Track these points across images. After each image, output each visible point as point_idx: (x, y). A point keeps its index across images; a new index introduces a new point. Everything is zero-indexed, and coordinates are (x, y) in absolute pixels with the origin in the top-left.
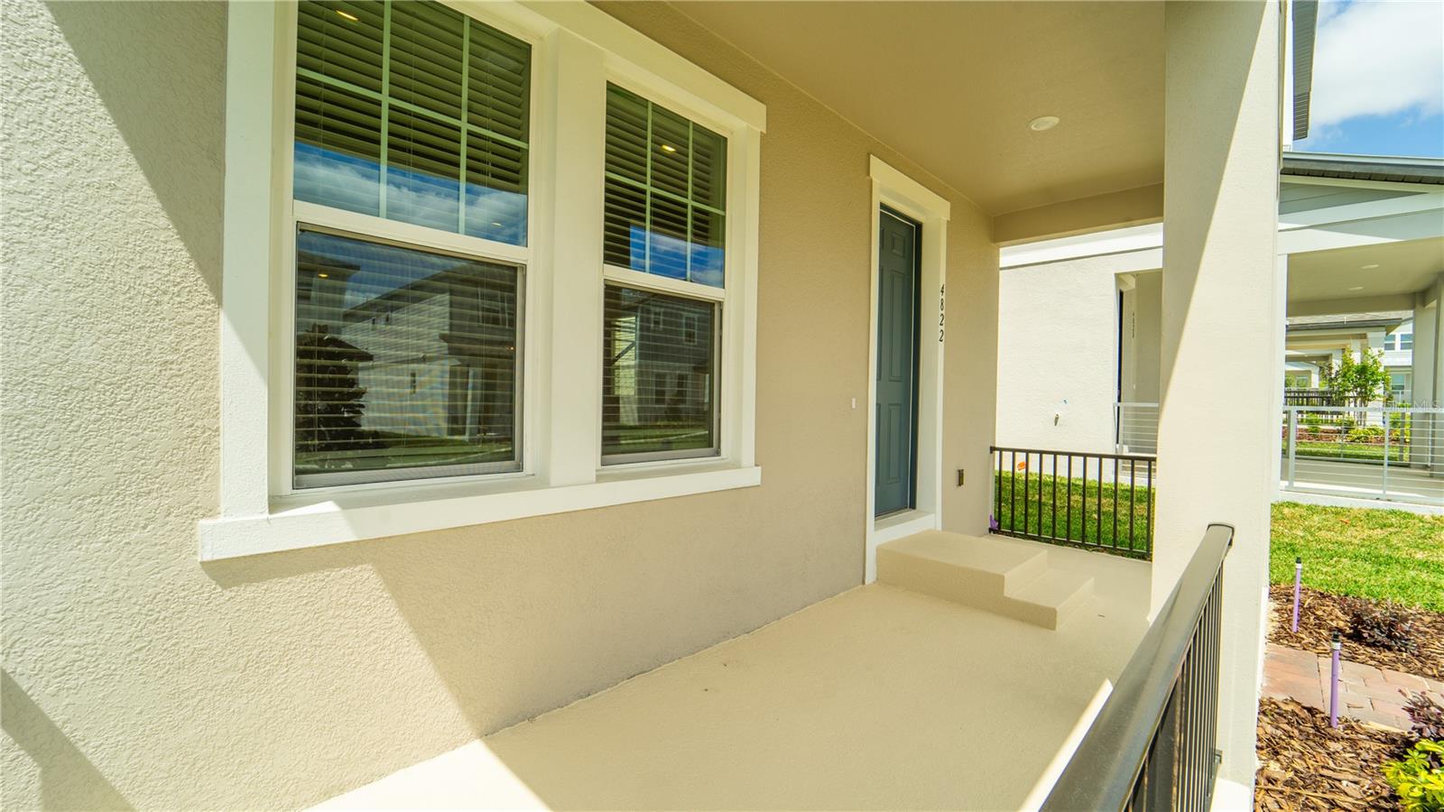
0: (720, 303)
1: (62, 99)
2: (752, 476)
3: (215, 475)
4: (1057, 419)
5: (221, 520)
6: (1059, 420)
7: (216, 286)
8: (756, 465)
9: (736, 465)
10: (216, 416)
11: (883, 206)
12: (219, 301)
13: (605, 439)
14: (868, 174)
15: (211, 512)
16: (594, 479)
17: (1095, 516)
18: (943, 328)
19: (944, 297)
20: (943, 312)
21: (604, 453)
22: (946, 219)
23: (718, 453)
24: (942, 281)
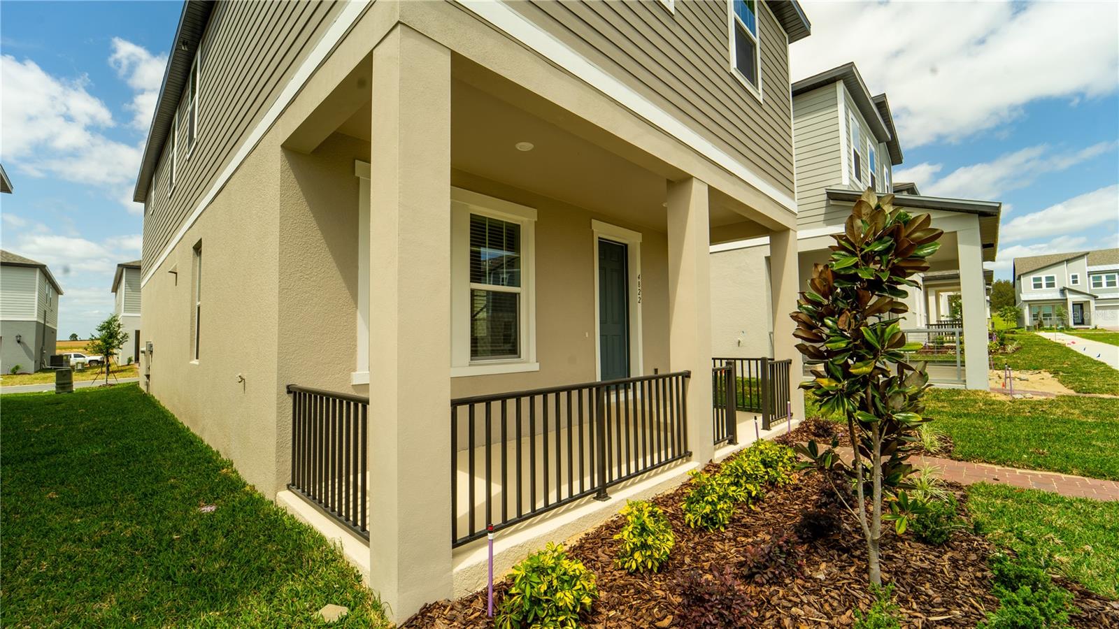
0: (519, 294)
1: (323, 254)
2: (536, 367)
3: (356, 358)
4: (739, 342)
5: (357, 373)
6: (740, 344)
7: (356, 303)
8: (537, 362)
9: (527, 362)
10: (356, 341)
11: (599, 238)
12: (357, 307)
13: (472, 351)
14: (591, 228)
15: (355, 370)
16: (468, 365)
17: (749, 396)
18: (640, 296)
19: (640, 280)
20: (640, 288)
21: (471, 356)
22: (639, 242)
23: (520, 357)
24: (639, 272)
